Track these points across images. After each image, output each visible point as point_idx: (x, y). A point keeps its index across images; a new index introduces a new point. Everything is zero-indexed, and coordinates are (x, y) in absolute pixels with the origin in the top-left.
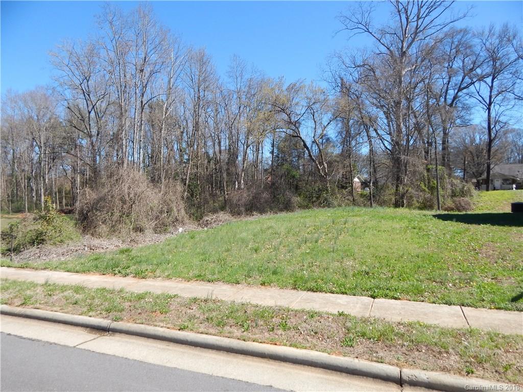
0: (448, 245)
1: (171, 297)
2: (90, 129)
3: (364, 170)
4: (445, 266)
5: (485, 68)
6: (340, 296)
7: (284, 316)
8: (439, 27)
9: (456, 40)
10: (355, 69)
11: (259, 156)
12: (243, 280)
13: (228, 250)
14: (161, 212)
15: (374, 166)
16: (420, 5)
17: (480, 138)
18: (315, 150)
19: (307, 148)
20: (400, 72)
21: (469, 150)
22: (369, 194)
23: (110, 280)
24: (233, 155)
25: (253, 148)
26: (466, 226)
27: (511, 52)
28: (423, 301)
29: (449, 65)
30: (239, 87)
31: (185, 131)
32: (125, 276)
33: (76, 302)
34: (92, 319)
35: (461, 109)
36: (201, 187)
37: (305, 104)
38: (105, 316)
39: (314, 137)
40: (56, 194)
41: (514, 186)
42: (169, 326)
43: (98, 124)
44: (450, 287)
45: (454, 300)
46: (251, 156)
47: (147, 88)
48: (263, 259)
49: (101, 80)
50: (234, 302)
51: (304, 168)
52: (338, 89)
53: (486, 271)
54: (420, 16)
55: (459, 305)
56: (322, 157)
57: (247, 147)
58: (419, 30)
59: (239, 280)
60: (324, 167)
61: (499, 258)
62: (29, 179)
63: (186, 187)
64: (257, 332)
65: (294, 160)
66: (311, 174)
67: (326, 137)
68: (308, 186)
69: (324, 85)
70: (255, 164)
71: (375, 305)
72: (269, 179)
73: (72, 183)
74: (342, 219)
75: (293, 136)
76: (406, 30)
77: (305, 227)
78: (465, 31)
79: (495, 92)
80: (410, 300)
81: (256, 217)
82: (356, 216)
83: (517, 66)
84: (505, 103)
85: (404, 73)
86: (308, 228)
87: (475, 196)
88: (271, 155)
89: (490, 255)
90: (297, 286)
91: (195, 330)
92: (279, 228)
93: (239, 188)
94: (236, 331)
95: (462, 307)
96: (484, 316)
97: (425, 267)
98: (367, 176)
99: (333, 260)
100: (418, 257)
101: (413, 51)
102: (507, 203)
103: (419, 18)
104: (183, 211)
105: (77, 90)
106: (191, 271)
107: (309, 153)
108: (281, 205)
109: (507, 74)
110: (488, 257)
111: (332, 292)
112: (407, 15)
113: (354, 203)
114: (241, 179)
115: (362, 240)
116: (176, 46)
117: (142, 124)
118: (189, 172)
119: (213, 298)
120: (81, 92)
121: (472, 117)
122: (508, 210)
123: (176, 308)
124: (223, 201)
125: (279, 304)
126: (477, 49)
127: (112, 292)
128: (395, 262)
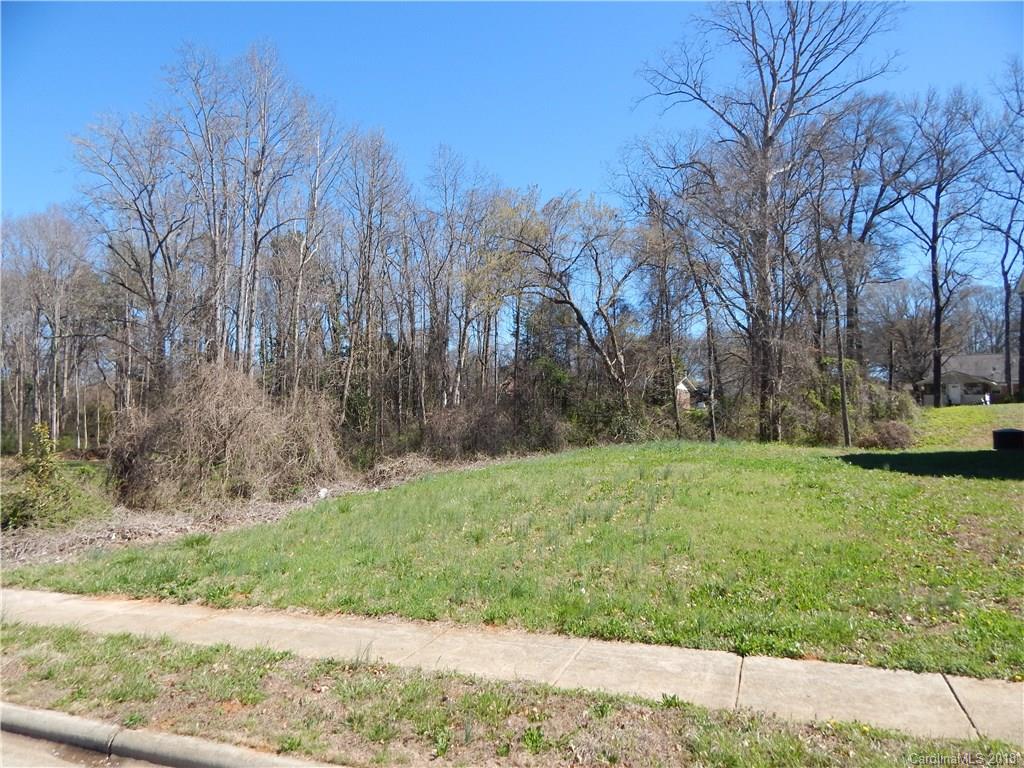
0: (886, 523)
1: (273, 659)
2: (152, 288)
3: (697, 368)
4: (888, 572)
5: (923, 170)
6: (665, 649)
7: (535, 709)
8: (835, 92)
9: (866, 117)
10: (676, 170)
11: (490, 341)
12: (445, 612)
13: (417, 539)
14: (287, 455)
15: (715, 358)
16: (797, 50)
17: (918, 305)
18: (599, 329)
19: (585, 325)
20: (763, 176)
21: (897, 327)
22: (707, 414)
23: (148, 613)
24: (438, 338)
25: (478, 325)
26: (914, 479)
27: (971, 141)
28: (855, 663)
29: (854, 165)
30: (449, 207)
31: (344, 292)
32: (184, 603)
33: (49, 673)
34: (76, 719)
35: (879, 248)
36: (373, 403)
37: (580, 240)
38: (107, 713)
39: (597, 303)
40: (82, 418)
41: (987, 397)
42: (254, 740)
43: (169, 278)
44: (910, 625)
45: (925, 658)
46: (474, 342)
47: (267, 208)
48: (493, 559)
49: (177, 191)
50: (420, 670)
51: (579, 364)
52: (644, 210)
53: (980, 582)
54: (799, 70)
55: (939, 671)
56: (614, 342)
57: (467, 323)
58: (796, 97)
59: (435, 611)
60: (619, 362)
61: (999, 553)
62: (29, 388)
63: (344, 403)
64: (468, 758)
65: (559, 348)
66: (592, 376)
67: (622, 303)
68: (587, 399)
69: (616, 203)
70: (483, 357)
71: (748, 673)
72: (511, 387)
73: (116, 396)
74: (660, 469)
75: (557, 302)
76: (772, 96)
77: (583, 485)
78: (881, 101)
79: (942, 217)
80: (825, 660)
81: (482, 465)
82: (686, 460)
83: (983, 166)
84: (964, 238)
85: (771, 177)
86: (589, 487)
87: (916, 417)
88: (513, 339)
89: (978, 546)
90: (566, 627)
91: (316, 752)
92: (528, 489)
93: (450, 405)
94: (417, 755)
95: (948, 676)
96: (1005, 702)
97: (846, 576)
98: (702, 380)
99: (645, 560)
100: (828, 551)
101: (786, 137)
102: (980, 430)
103: (796, 74)
104: (333, 453)
105: (129, 212)
106: (332, 589)
107: (589, 335)
108: (533, 439)
109: (966, 182)
110: (975, 548)
111: (647, 641)
112: (773, 68)
113: (680, 432)
114: (454, 387)
115: (705, 515)
116: (326, 126)
117: (255, 278)
118: (349, 374)
119: (373, 660)
120: (136, 215)
121: (900, 264)
122: (986, 444)
123: (280, 688)
124: (418, 431)
125: (523, 674)
126: (907, 134)
127: (140, 645)
128: (780, 565)
